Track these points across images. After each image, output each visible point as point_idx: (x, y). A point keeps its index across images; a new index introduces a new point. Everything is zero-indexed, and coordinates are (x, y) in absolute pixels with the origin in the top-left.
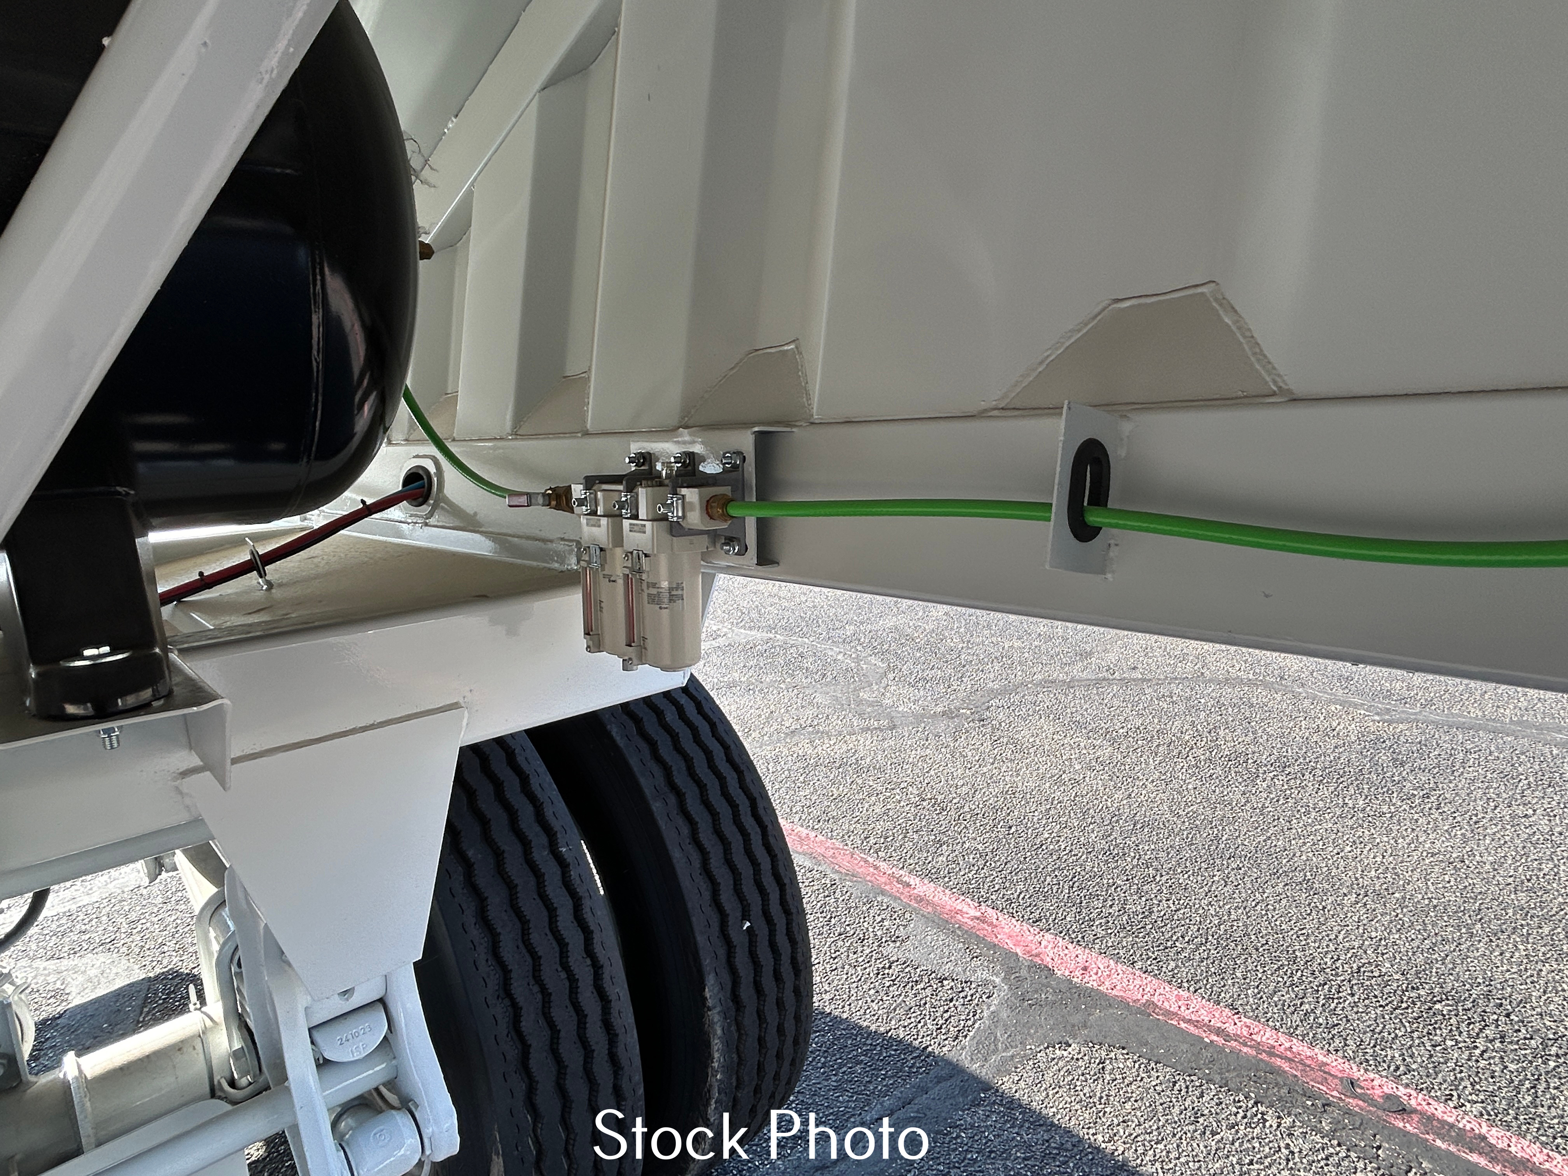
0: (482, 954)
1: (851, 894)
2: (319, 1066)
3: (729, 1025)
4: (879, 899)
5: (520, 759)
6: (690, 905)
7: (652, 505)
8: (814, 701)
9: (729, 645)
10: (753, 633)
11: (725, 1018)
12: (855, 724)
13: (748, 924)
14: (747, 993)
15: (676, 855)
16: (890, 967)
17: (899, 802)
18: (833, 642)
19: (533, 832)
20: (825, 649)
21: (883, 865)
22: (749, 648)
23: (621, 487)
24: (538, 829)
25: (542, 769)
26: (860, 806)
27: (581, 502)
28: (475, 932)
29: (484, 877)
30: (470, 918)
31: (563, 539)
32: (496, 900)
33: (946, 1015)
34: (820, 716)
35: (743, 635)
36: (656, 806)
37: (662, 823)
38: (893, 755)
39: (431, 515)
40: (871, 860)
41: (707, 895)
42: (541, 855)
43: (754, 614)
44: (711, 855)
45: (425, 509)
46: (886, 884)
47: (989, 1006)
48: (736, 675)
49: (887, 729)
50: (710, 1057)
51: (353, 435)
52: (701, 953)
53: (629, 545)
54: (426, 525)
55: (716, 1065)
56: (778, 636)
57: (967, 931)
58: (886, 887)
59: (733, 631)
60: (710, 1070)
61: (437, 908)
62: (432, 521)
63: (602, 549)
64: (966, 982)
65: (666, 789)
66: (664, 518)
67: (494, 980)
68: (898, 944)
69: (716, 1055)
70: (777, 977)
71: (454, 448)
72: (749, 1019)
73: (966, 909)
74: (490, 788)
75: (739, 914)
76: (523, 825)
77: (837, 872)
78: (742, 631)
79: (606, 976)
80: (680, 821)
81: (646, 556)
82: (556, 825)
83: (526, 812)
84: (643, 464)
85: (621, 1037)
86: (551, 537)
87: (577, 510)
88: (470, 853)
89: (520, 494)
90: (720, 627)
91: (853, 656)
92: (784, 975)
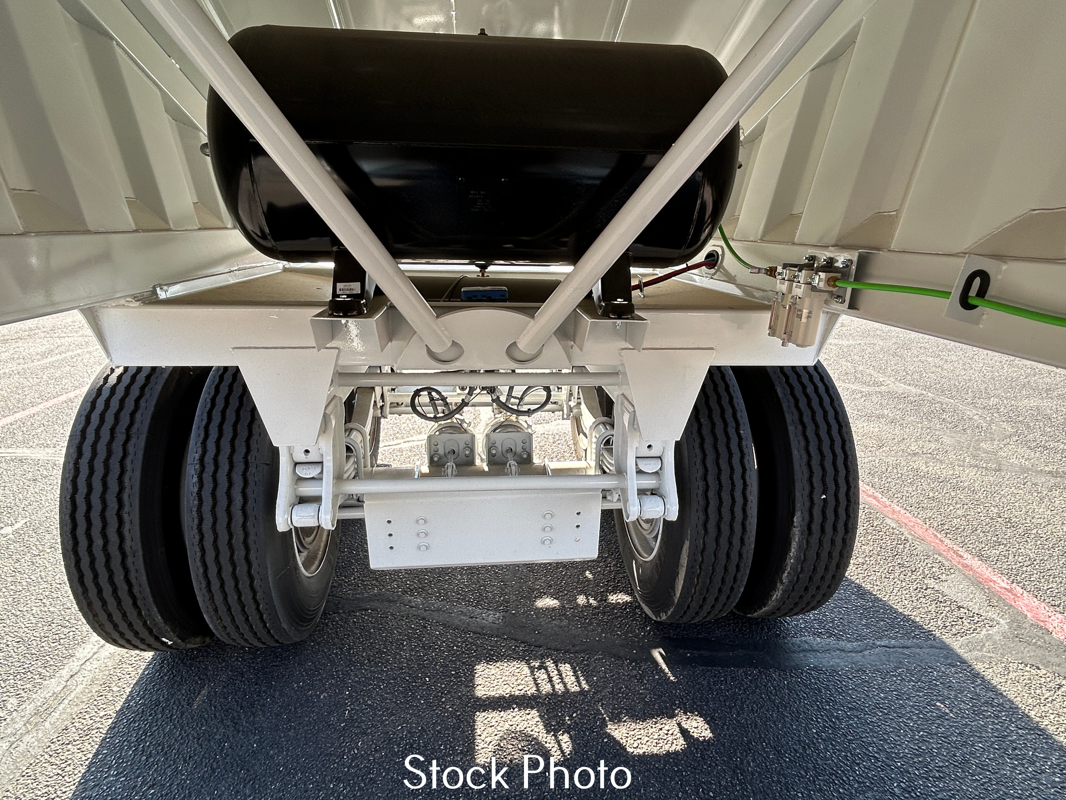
0: (699, 460)
1: (916, 548)
2: (637, 472)
3: (803, 539)
4: (935, 556)
5: (731, 390)
6: (796, 477)
7: (806, 277)
8: (940, 440)
9: (889, 392)
10: (910, 388)
11: (802, 534)
12: (967, 461)
13: (824, 496)
14: (816, 527)
15: (795, 452)
16: (926, 590)
17: (979, 513)
18: (975, 406)
19: (730, 419)
20: (965, 410)
21: (947, 541)
22: (903, 397)
23: (796, 269)
24: (732, 419)
25: (740, 396)
26: (946, 506)
27: (779, 274)
28: (698, 451)
29: (706, 431)
30: (697, 445)
31: (771, 291)
32: (709, 442)
33: (953, 623)
34: (940, 450)
35: (901, 388)
36: (791, 428)
37: (792, 437)
38: (989, 486)
39: (715, 274)
40: (939, 536)
41: (806, 475)
42: (731, 431)
43: (916, 376)
44: (813, 458)
45: (713, 271)
46: (944, 551)
47: (987, 631)
48: (886, 412)
49: (993, 470)
50: (790, 550)
51: (699, 240)
52: (796, 500)
53: (794, 293)
54: (712, 278)
55: (792, 554)
56: (930, 394)
57: (993, 592)
58: (944, 553)
59: (895, 384)
60: (788, 556)
61: (685, 436)
62: (715, 277)
63: (783, 294)
64: (977, 614)
65: (798, 422)
66: (810, 284)
67: (701, 472)
68: (937, 581)
69: (793, 550)
70: (835, 528)
71: (732, 243)
72: (814, 540)
73: (999, 581)
74: (716, 398)
75: (821, 490)
76: (726, 416)
77: (912, 535)
78: (902, 385)
79: (748, 490)
80: (801, 438)
81: (799, 298)
82: (741, 421)
83: (729, 412)
84: (811, 260)
85: (749, 518)
86: (767, 289)
87: (777, 277)
88: (702, 420)
89: (756, 268)
90: (886, 379)
91: (988, 419)
92: (839, 529)
